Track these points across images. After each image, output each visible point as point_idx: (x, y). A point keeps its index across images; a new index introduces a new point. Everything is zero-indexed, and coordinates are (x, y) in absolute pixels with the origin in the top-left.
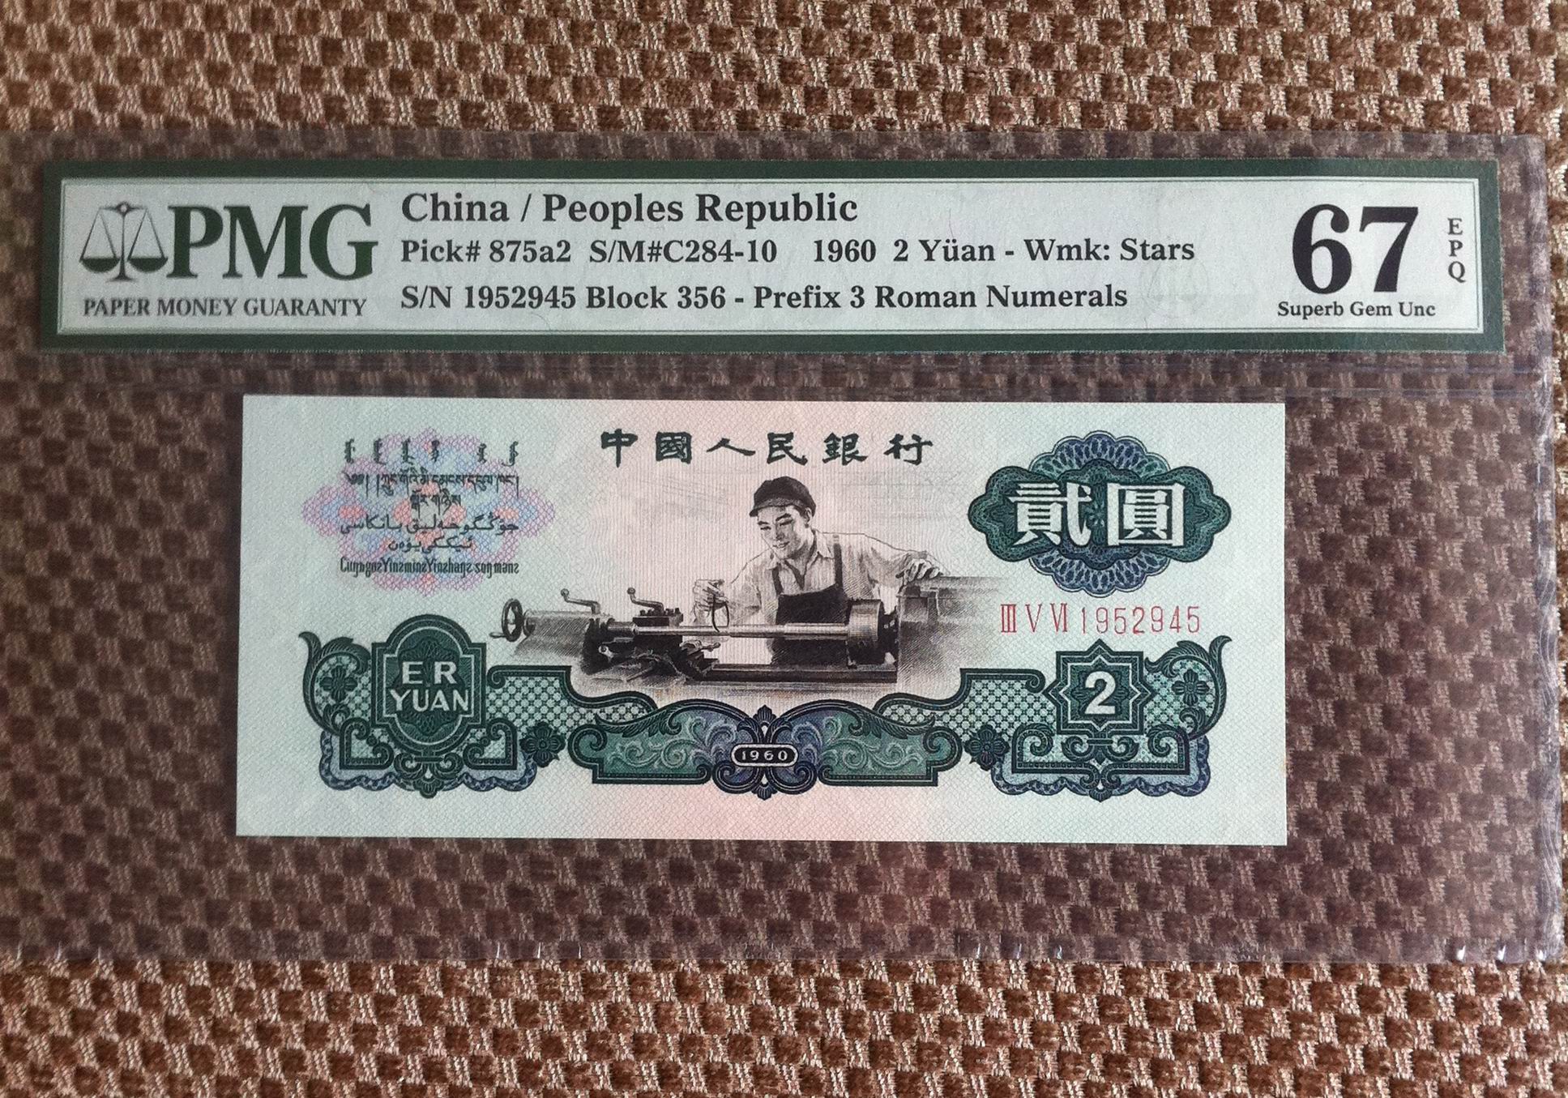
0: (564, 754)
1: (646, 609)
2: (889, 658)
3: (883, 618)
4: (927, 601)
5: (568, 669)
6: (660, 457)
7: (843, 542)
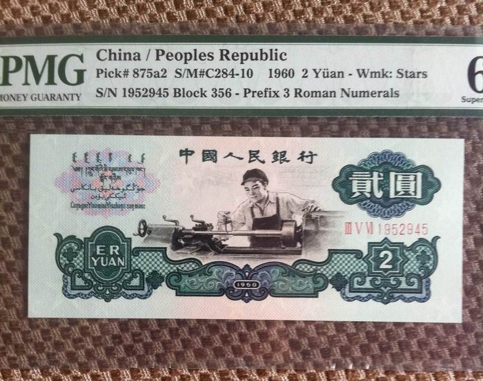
0: (164, 284)
1: (198, 224)
2: (299, 245)
3: (297, 228)
4: (314, 221)
5: (166, 248)
6: (204, 160)
7: (280, 196)
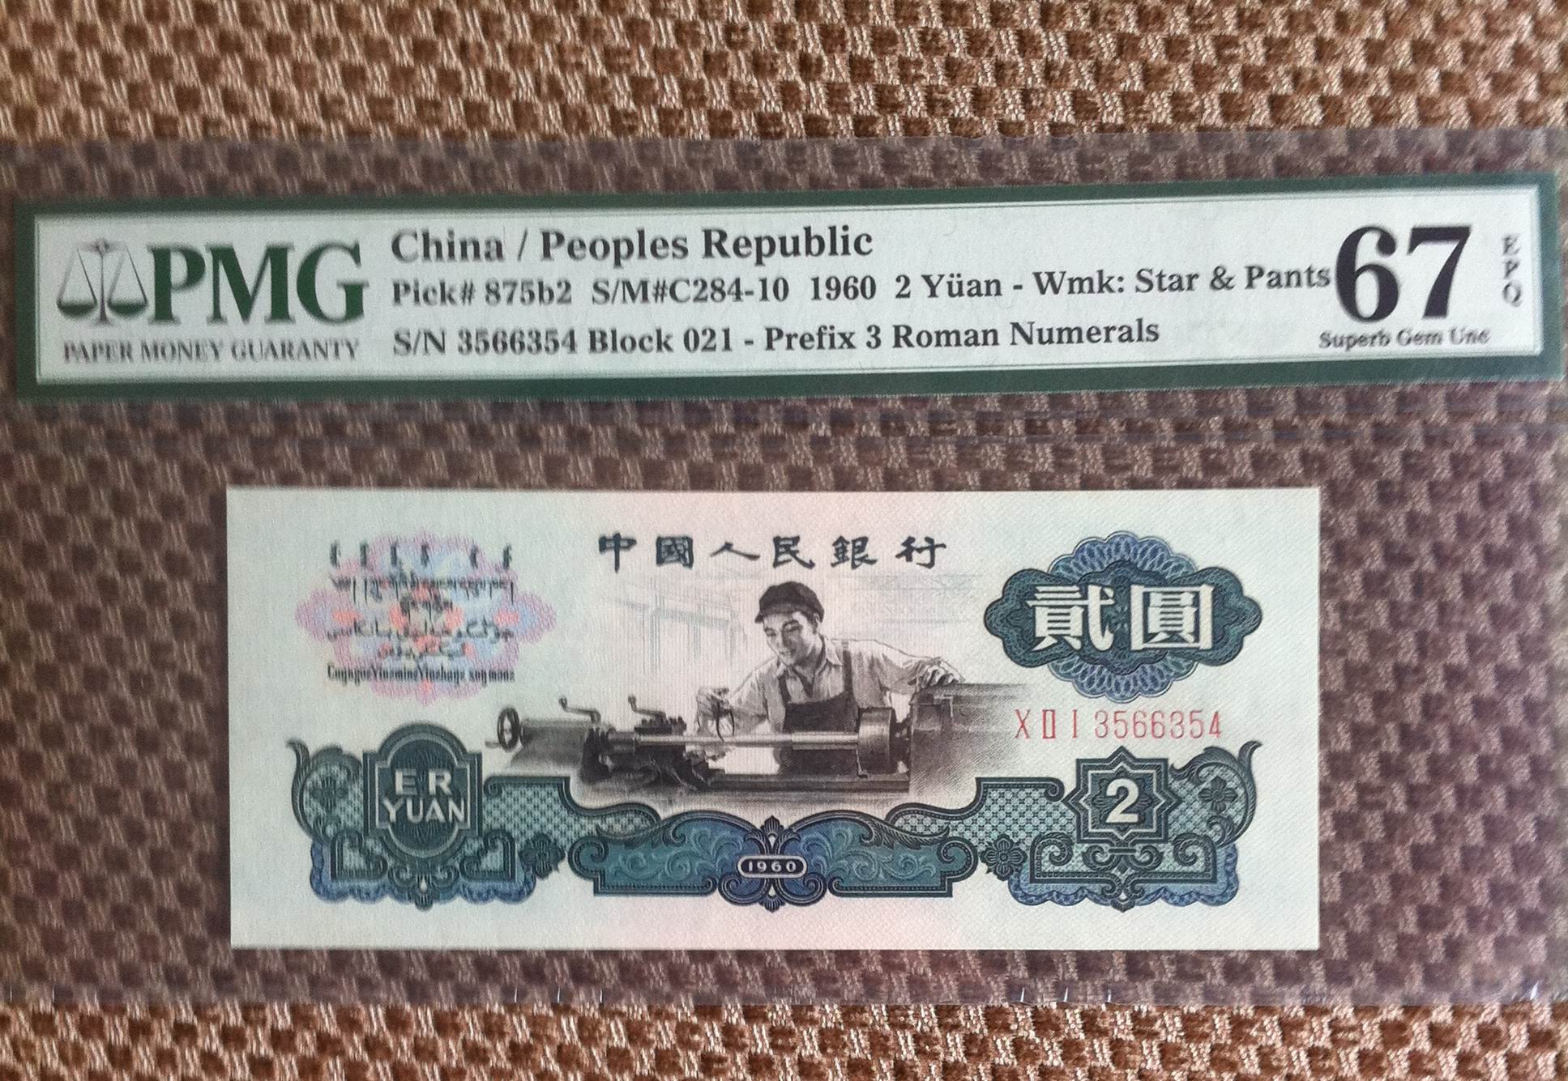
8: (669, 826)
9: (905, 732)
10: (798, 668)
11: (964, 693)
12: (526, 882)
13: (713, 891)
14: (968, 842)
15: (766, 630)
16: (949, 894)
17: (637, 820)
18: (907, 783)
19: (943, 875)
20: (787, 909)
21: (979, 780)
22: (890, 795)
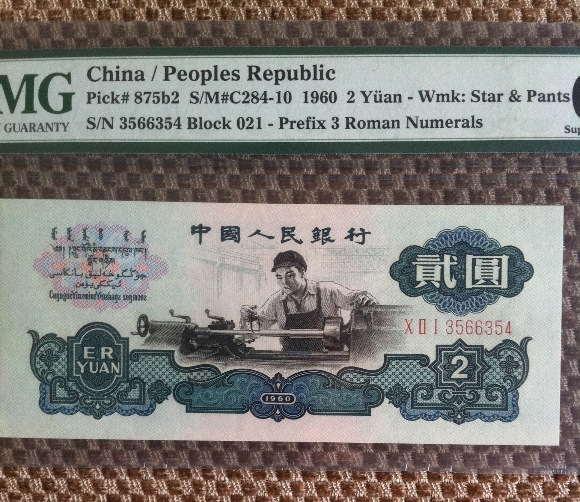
8: (225, 377)
9: (348, 329)
10: (293, 296)
11: (379, 310)
12: (151, 406)
13: (247, 411)
14: (380, 387)
15: (277, 275)
16: (369, 414)
17: (209, 374)
18: (349, 356)
19: (366, 404)
20: (285, 421)
21: (385, 355)
22: (339, 363)
